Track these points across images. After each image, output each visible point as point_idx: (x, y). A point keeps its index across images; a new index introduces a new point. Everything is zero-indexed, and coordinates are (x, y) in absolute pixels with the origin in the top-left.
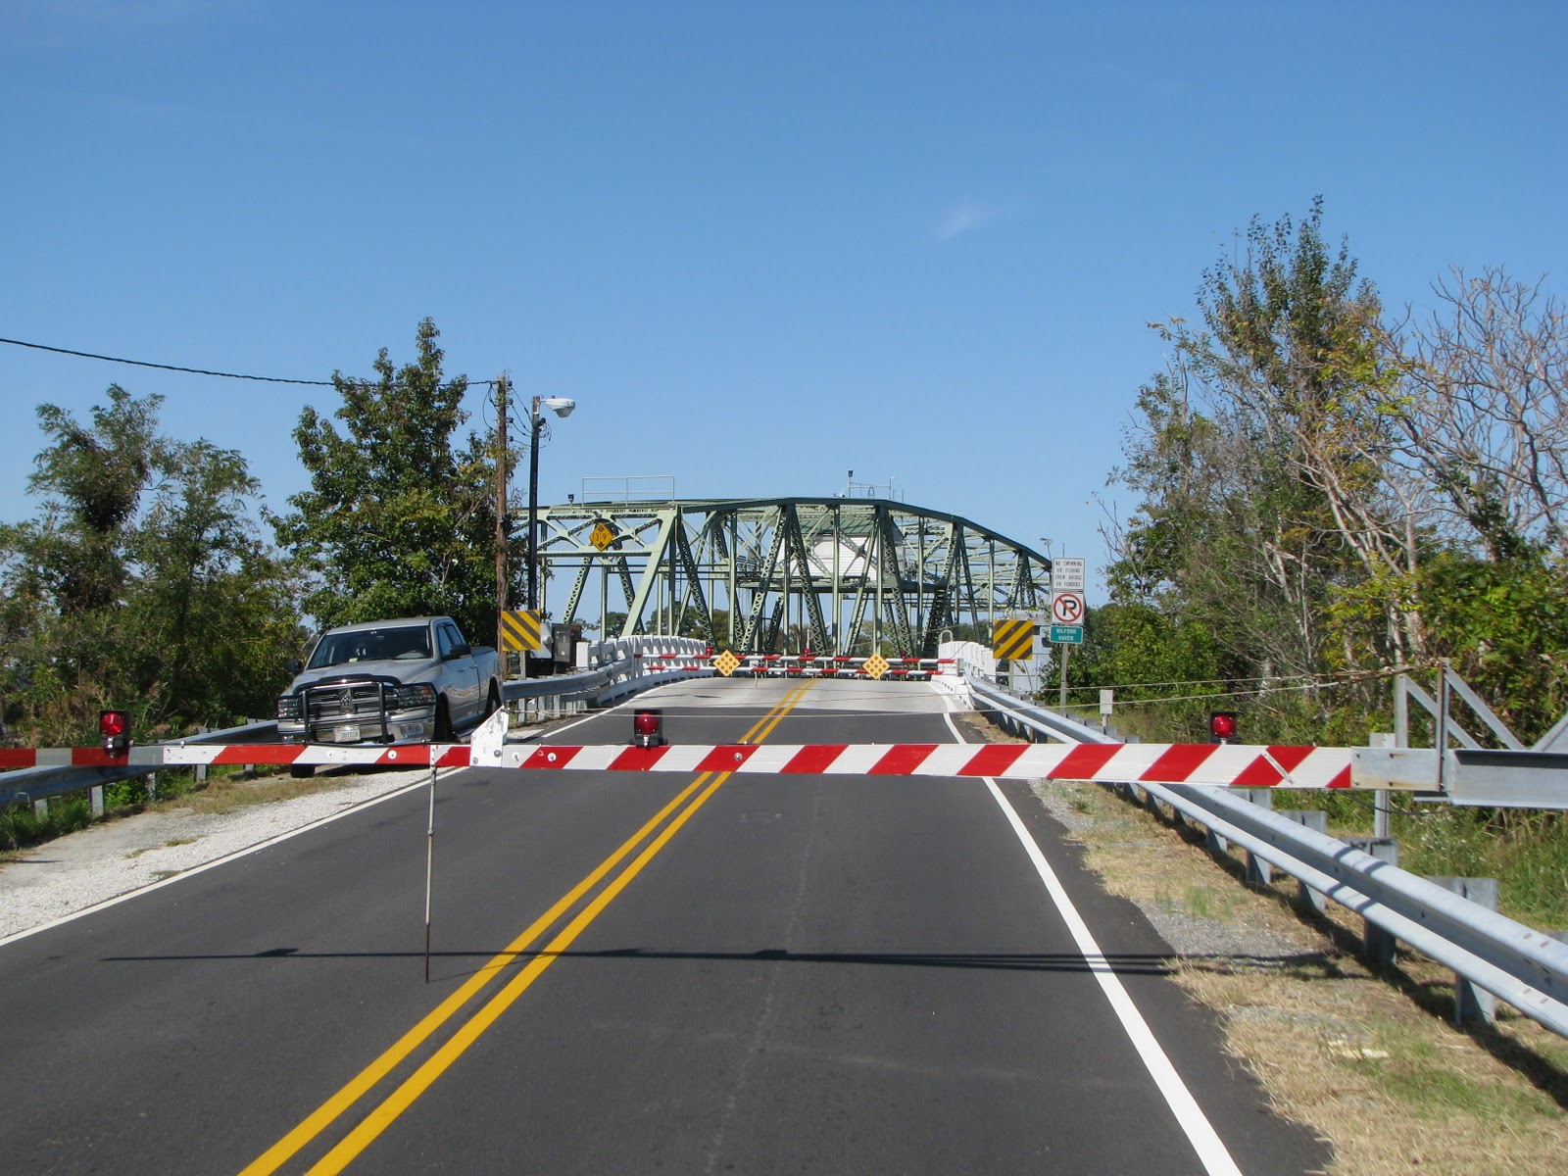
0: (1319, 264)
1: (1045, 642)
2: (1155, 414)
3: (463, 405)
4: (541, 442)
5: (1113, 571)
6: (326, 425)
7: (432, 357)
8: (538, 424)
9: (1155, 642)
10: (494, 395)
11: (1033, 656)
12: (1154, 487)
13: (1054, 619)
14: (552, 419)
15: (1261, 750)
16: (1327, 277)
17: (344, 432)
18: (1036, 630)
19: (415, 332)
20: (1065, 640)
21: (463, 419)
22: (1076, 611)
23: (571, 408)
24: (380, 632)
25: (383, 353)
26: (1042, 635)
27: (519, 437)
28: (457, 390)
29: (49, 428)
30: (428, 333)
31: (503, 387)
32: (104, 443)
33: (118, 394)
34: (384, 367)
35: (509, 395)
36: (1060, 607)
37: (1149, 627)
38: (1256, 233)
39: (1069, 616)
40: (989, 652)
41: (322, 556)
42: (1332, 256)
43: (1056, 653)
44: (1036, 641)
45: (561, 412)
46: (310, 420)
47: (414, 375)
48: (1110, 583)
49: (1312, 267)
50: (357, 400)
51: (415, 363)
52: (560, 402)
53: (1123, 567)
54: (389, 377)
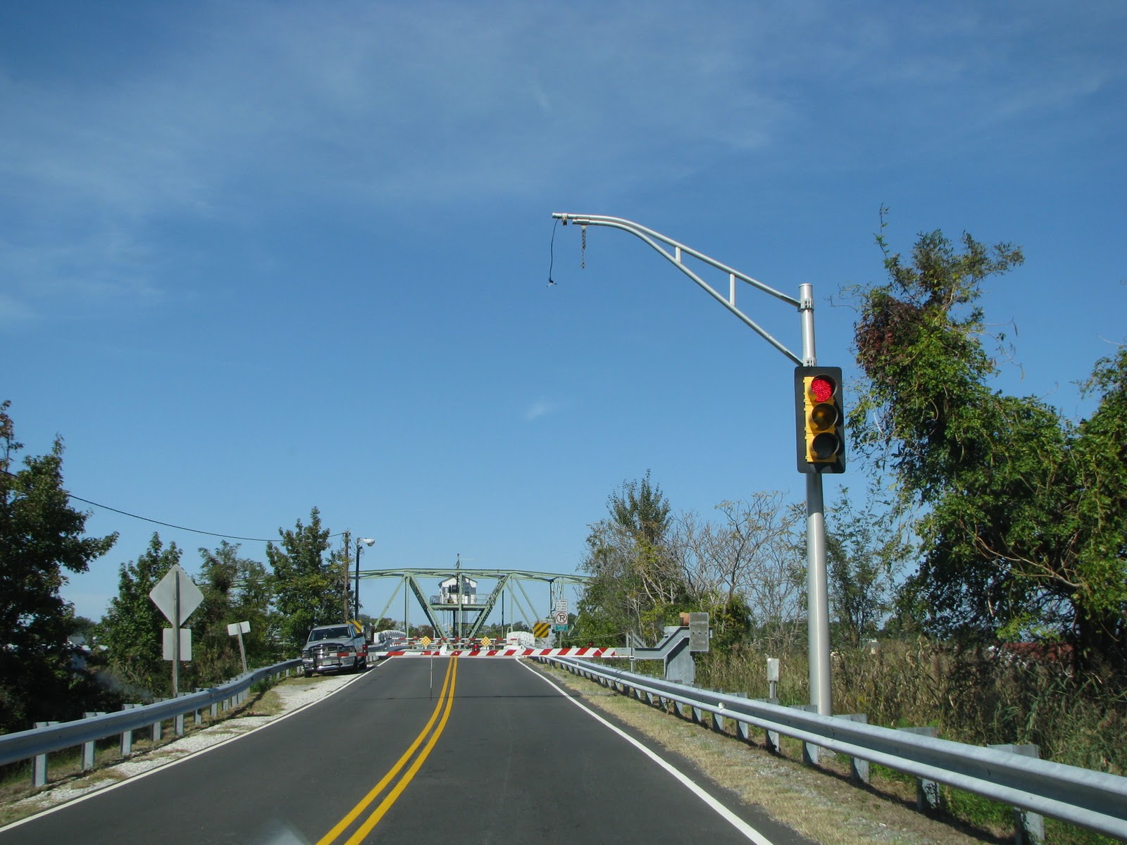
0: (649, 494)
1: (553, 631)
2: (594, 544)
3: (329, 540)
4: (360, 556)
5: (579, 603)
6: (276, 548)
7: (317, 522)
8: (359, 549)
9: (594, 630)
10: (344, 538)
11: (549, 637)
12: (593, 571)
13: (557, 622)
14: (365, 548)
15: (598, 649)
16: (652, 498)
17: (283, 550)
18: (549, 626)
19: (310, 512)
20: (561, 630)
21: (329, 545)
22: (565, 619)
23: (373, 543)
24: (332, 629)
25: (299, 520)
26: (552, 628)
27: (352, 553)
28: (326, 535)
29: (203, 556)
30: (315, 512)
31: (347, 535)
32: (220, 560)
33: (225, 544)
34: (299, 526)
35: (349, 538)
36: (559, 618)
37: (592, 625)
38: (625, 486)
39: (562, 621)
40: (532, 635)
41: (273, 600)
42: (653, 491)
43: (558, 634)
44: (550, 630)
45: (369, 545)
46: (270, 547)
47: (310, 529)
48: (578, 608)
49: (646, 496)
50: (289, 540)
51: (311, 525)
52: (369, 541)
53: (583, 602)
54: (300, 529)
